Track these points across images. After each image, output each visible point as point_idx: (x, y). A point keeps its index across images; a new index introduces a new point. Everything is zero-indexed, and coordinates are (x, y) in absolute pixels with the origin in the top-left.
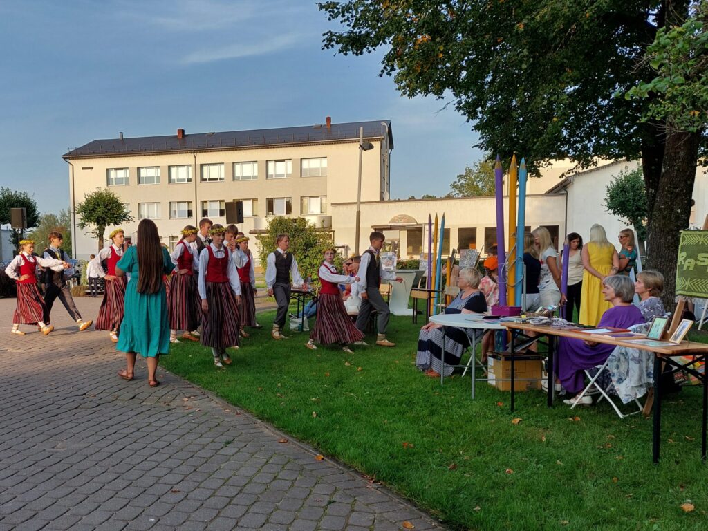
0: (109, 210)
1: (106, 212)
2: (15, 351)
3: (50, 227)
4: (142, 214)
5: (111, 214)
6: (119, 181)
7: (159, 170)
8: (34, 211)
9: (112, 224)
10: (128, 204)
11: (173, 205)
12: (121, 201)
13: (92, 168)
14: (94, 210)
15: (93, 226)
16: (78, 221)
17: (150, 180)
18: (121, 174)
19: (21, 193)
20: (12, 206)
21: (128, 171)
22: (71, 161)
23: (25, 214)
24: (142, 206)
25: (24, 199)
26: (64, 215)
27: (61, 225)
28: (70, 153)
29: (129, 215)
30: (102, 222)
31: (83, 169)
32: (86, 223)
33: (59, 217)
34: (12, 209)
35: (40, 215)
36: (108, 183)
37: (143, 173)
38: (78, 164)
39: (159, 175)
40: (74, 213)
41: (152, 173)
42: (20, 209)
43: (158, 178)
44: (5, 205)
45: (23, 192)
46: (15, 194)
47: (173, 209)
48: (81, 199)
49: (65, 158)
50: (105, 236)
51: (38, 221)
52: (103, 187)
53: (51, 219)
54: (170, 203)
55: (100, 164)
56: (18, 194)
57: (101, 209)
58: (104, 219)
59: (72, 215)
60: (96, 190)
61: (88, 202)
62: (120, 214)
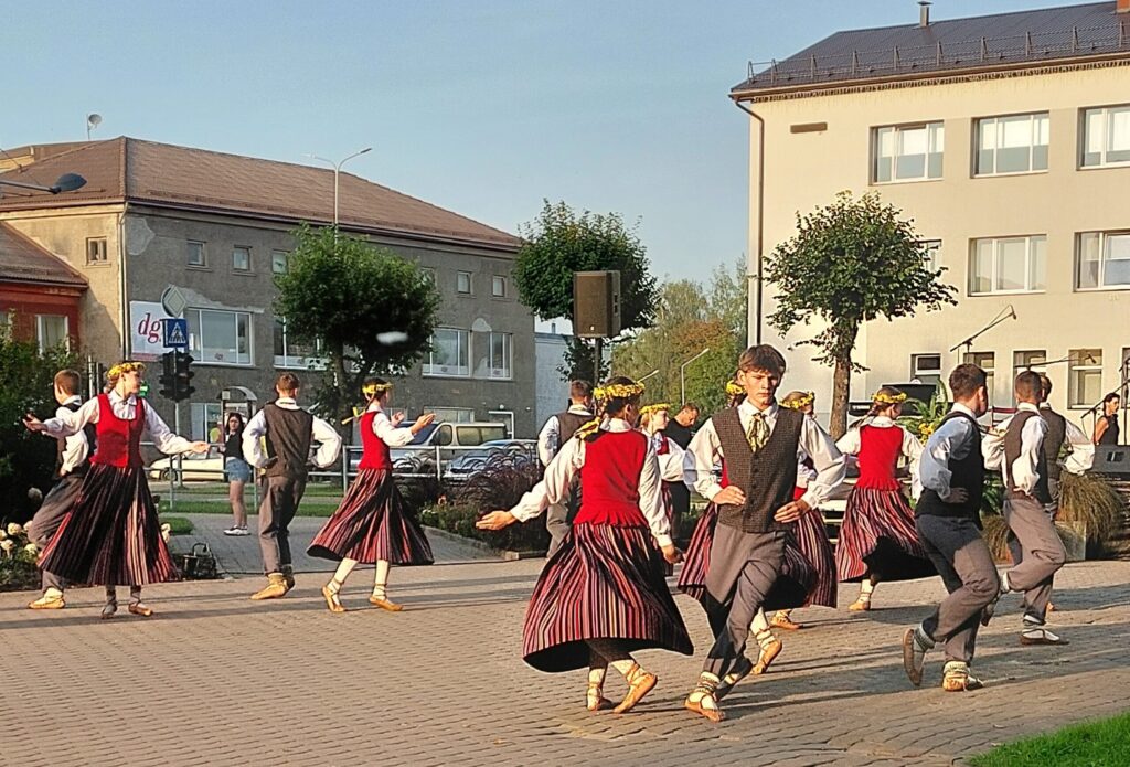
0: (873, 266)
1: (865, 275)
2: (589, 736)
3: (680, 321)
4: (982, 273)
5: (879, 280)
6: (911, 165)
7: (1046, 122)
8: (639, 273)
9: (880, 315)
10: (936, 244)
11: (1088, 242)
12: (917, 231)
13: (822, 127)
14: (825, 266)
15: (819, 323)
16: (772, 306)
17: (1014, 159)
18: (916, 143)
19: (600, 219)
20: (573, 263)
21: (941, 131)
22: (755, 108)
23: (617, 292)
24: (982, 247)
25: (609, 238)
26: (723, 284)
27: (714, 314)
28: (754, 82)
29: (936, 280)
30: (849, 309)
31: (796, 129)
32: (798, 312)
33: (708, 291)
34: (579, 274)
35: (657, 286)
36: (874, 177)
37: (991, 136)
38: (779, 114)
39: (1045, 141)
40: (761, 279)
41: (1020, 135)
42: (602, 273)
43: (1041, 153)
44: (552, 257)
45: (606, 216)
46: (584, 221)
47: (1087, 257)
48: (783, 233)
49: (739, 98)
50: (855, 356)
51: (649, 308)
52: (857, 192)
53: (686, 295)
54: (1078, 235)
55: (851, 112)
56: (591, 220)
57: (848, 265)
58: (857, 297)
59: (754, 284)
60: (835, 202)
61: (807, 240)
62: (909, 279)
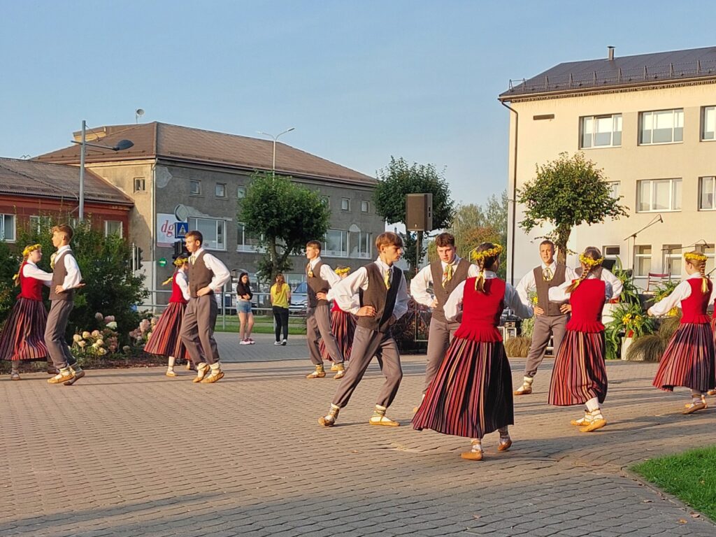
0: (580, 195)
1: (575, 199)
2: (408, 450)
3: (468, 228)
4: (644, 201)
5: (583, 202)
6: (602, 138)
7: (681, 115)
8: (443, 198)
9: (584, 222)
10: (617, 183)
11: (706, 183)
12: (603, 177)
13: (551, 117)
14: (551, 195)
15: (548, 227)
16: (521, 217)
17: (663, 136)
18: (606, 126)
19: (423, 167)
20: (406, 190)
21: (620, 119)
22: (513, 106)
23: (430, 205)
24: (645, 186)
25: (427, 178)
26: (494, 207)
27: (488, 224)
28: (512, 91)
29: (617, 203)
30: (566, 218)
31: (536, 118)
32: (536, 220)
33: (485, 210)
34: (409, 195)
35: (454, 206)
36: (581, 144)
37: (649, 123)
38: (527, 110)
39: (681, 125)
40: (514, 202)
41: (666, 122)
42: (423, 195)
43: (679, 131)
44: (395, 188)
45: (426, 165)
46: (413, 169)
47: (706, 191)
48: (528, 176)
49: (504, 100)
50: (569, 245)
51: (450, 218)
52: (570, 152)
53: (472, 213)
54: (701, 179)
55: (568, 109)
56: (418, 168)
57: (565, 194)
58: (570, 212)
59: (511, 205)
60: (558, 158)
61: (542, 181)
62: (601, 203)
